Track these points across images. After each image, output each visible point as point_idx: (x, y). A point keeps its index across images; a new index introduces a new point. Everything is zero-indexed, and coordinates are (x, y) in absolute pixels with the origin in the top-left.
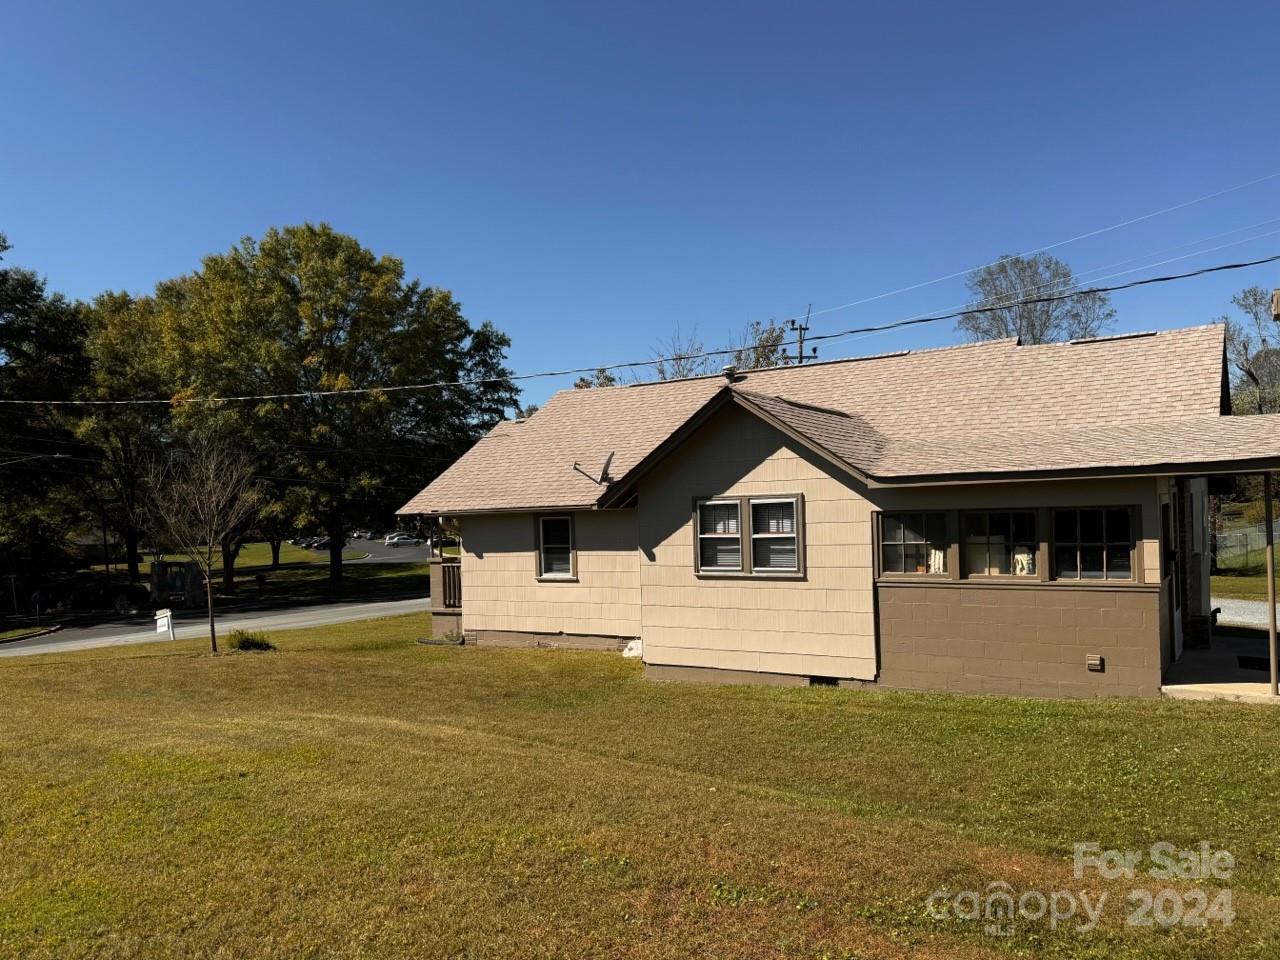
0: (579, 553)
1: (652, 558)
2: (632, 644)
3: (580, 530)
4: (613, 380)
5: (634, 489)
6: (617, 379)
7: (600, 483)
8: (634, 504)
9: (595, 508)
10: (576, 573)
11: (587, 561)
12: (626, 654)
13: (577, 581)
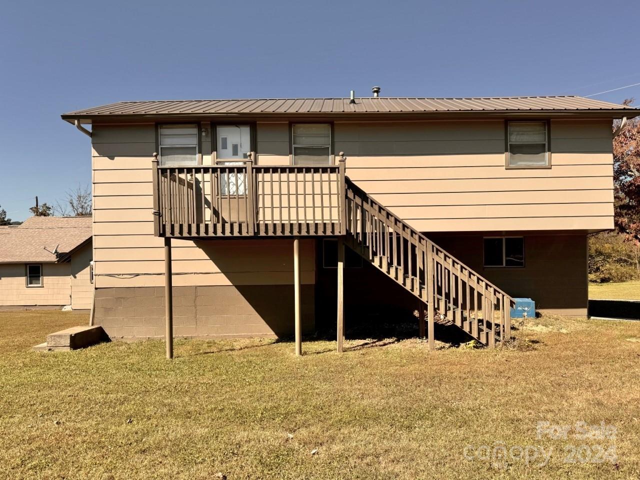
0: (44, 277)
1: (75, 277)
2: (65, 307)
3: (45, 269)
4: (50, 208)
5: (70, 257)
6: (51, 207)
7: (54, 254)
8: (70, 261)
9: (56, 262)
10: (43, 284)
11: (47, 280)
12: (63, 310)
13: (43, 287)
